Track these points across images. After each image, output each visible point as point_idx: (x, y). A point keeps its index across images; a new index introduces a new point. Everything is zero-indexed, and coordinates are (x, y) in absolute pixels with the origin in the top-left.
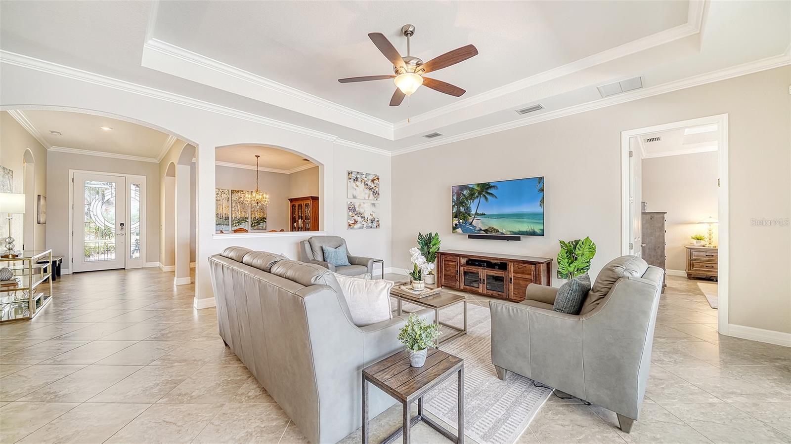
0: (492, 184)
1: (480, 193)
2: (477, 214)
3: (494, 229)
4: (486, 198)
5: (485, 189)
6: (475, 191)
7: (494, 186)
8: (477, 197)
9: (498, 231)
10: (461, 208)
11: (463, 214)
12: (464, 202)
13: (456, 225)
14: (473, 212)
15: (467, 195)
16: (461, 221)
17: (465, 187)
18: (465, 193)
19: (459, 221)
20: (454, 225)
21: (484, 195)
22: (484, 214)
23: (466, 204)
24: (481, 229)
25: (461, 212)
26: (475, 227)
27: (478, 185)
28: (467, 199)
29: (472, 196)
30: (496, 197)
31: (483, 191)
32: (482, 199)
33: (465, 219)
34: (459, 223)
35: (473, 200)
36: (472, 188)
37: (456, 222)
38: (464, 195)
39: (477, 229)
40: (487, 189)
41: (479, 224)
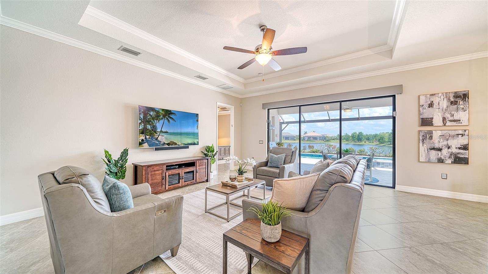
0: (172, 112)
1: (164, 116)
2: (161, 131)
3: (174, 143)
4: (169, 121)
5: (168, 114)
6: (161, 114)
7: (174, 113)
8: (162, 119)
9: (177, 144)
10: (148, 126)
11: (150, 131)
12: (150, 121)
13: (142, 140)
14: (159, 130)
15: (153, 116)
16: (148, 137)
17: (152, 109)
18: (151, 114)
19: (146, 137)
20: (141, 141)
21: (167, 119)
22: (167, 132)
23: (152, 123)
24: (165, 143)
25: (148, 130)
26: (160, 141)
27: (163, 110)
28: (153, 119)
29: (157, 117)
30: (175, 121)
31: (166, 115)
32: (166, 121)
33: (151, 135)
34: (146, 138)
35: (159, 121)
36: (158, 111)
37: (142, 137)
38: (151, 116)
39: (162, 143)
40: (169, 114)
41: (163, 139)
